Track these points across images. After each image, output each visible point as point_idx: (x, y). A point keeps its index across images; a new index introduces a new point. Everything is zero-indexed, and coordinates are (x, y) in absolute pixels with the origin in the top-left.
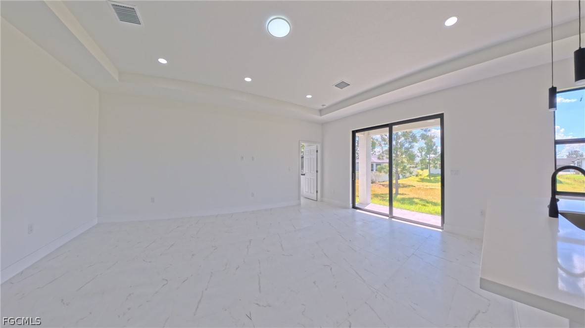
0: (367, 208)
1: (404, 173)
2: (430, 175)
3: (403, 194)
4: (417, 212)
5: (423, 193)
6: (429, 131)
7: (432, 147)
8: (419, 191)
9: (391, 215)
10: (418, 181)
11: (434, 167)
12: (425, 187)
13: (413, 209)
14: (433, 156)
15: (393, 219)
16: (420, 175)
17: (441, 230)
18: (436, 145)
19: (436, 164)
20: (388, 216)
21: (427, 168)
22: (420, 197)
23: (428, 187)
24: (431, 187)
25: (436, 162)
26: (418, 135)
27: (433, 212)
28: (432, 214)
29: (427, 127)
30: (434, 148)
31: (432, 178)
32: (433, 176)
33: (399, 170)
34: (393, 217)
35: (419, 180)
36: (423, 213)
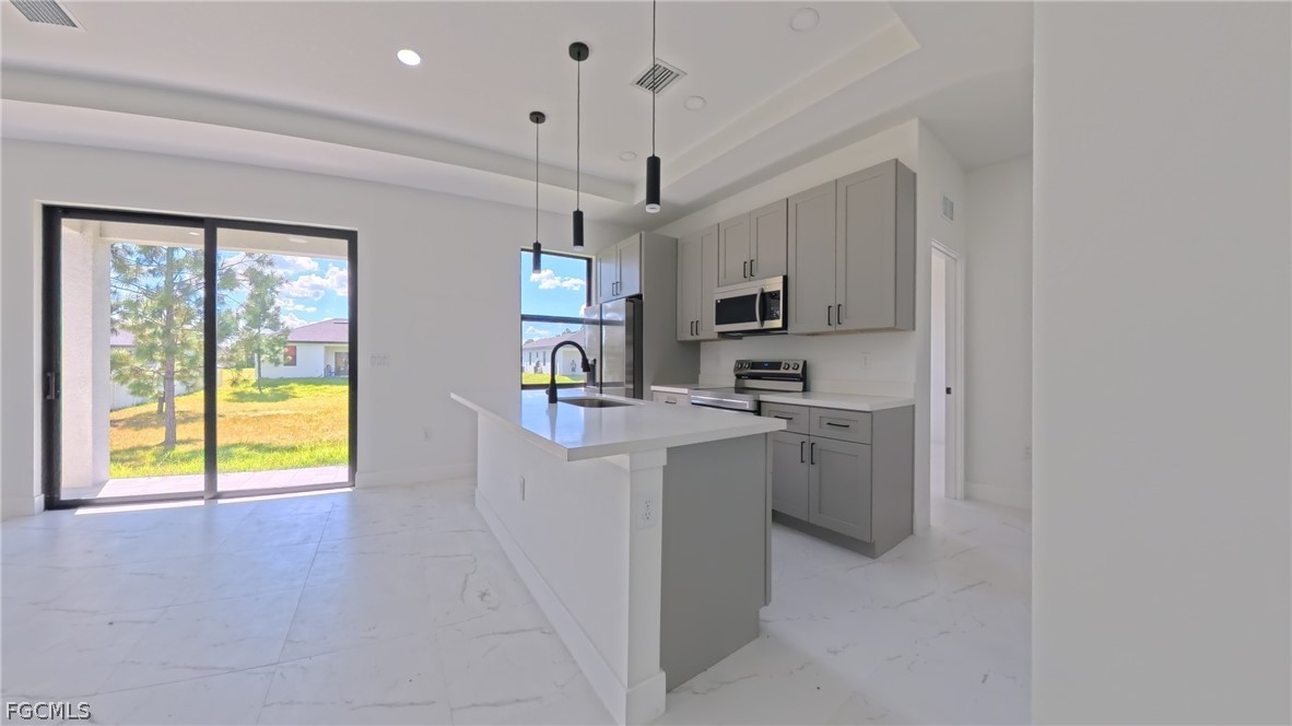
0: (104, 494)
1: (191, 377)
2: (261, 382)
3: (188, 441)
4: (271, 469)
5: (250, 429)
6: (270, 263)
7: (264, 309)
8: (236, 427)
9: (212, 492)
10: (229, 401)
11: (271, 361)
12: (252, 415)
13: (258, 466)
14: (268, 332)
15: (220, 501)
16: (245, 380)
17: (349, 489)
18: (277, 304)
19: (277, 352)
20: (202, 498)
21: (253, 366)
22: (244, 440)
23: (258, 414)
24: (268, 413)
25: (277, 348)
26: (240, 270)
27: (310, 461)
28: (309, 466)
29: (267, 252)
30: (271, 310)
31: (266, 391)
32: (268, 385)
33: (177, 367)
34: (219, 496)
35: (230, 397)
36: (286, 469)
